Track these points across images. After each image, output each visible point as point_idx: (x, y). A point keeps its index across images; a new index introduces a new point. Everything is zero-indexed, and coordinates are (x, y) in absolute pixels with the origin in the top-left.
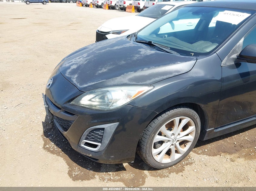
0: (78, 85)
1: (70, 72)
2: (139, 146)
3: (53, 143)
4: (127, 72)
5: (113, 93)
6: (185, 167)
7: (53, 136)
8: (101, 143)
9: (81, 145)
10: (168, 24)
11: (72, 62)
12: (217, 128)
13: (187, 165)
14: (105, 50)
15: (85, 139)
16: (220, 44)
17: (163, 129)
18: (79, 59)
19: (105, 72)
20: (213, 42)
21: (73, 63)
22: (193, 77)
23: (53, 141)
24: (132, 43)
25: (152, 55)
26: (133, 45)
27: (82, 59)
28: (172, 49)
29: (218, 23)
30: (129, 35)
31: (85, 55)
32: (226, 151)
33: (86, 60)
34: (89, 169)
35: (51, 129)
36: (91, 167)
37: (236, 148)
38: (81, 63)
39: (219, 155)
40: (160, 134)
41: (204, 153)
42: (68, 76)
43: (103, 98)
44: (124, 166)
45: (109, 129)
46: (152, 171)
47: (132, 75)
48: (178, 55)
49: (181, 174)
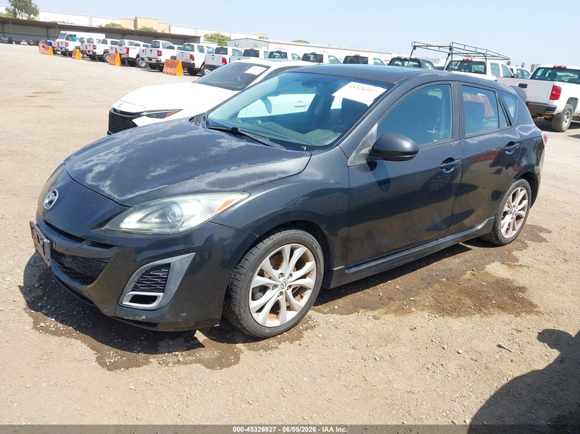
0: (116, 197)
1: (92, 178)
2: (229, 297)
3: (53, 319)
4: (204, 173)
5: (183, 205)
6: (305, 332)
7: (49, 307)
8: (163, 292)
9: (124, 303)
10: (260, 102)
11: (91, 161)
12: (350, 268)
13: (306, 330)
14: (155, 140)
15: (133, 290)
16: (344, 132)
17: (266, 264)
18: (106, 155)
19: (164, 174)
20: (335, 131)
21: (95, 162)
22: (307, 181)
23: (52, 316)
24: (201, 131)
25: (241, 148)
26: (206, 133)
27: (111, 155)
28: (271, 140)
29: (345, 102)
30: (193, 118)
31: (117, 149)
32: (368, 307)
33: (122, 157)
34: (135, 351)
35: (42, 297)
36: (139, 349)
37: (382, 302)
38: (113, 161)
39: (356, 312)
40: (261, 274)
41: (332, 311)
42: (90, 183)
43: (163, 216)
44: (201, 341)
45: (178, 264)
46: (250, 344)
47: (213, 177)
48: (284, 149)
49: (298, 342)
